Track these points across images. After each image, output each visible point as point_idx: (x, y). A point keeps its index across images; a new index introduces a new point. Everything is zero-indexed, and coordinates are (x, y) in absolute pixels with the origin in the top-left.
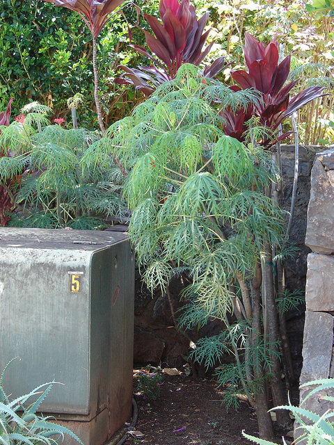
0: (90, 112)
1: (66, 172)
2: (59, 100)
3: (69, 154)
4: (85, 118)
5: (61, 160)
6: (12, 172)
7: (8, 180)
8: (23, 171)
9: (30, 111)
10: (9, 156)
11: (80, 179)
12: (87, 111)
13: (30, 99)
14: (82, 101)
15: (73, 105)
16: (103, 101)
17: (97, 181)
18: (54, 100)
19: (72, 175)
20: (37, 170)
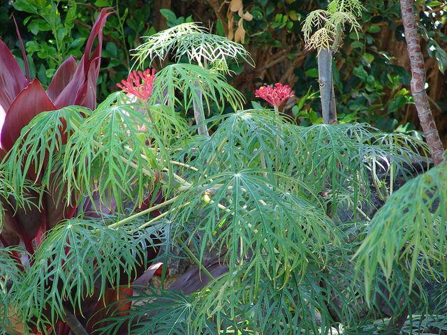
0: (379, 60)
1: (294, 279)
2: (271, 18)
3: (309, 214)
4: (359, 84)
5: (279, 236)
6: (104, 273)
7: (89, 302)
8: (141, 270)
9: (171, 57)
10: (90, 214)
11: (345, 306)
12: (368, 59)
13: (166, 13)
14: (356, 25)
15: (326, 38)
16: (428, 22)
17: (405, 313)
18: (249, 17)
19: (318, 290)
20: (186, 266)
